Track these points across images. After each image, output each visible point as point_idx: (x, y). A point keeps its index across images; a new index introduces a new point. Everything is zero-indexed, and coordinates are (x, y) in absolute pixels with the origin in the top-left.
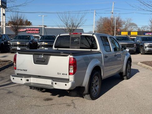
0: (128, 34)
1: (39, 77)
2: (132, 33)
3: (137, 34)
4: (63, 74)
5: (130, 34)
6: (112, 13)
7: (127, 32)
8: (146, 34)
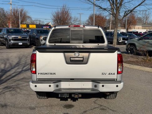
0: (27, 27)
1: (72, 80)
2: (31, 26)
3: (35, 27)
4: (109, 74)
5: (29, 26)
6: (11, 4)
7: (26, 25)
8: (44, 27)
